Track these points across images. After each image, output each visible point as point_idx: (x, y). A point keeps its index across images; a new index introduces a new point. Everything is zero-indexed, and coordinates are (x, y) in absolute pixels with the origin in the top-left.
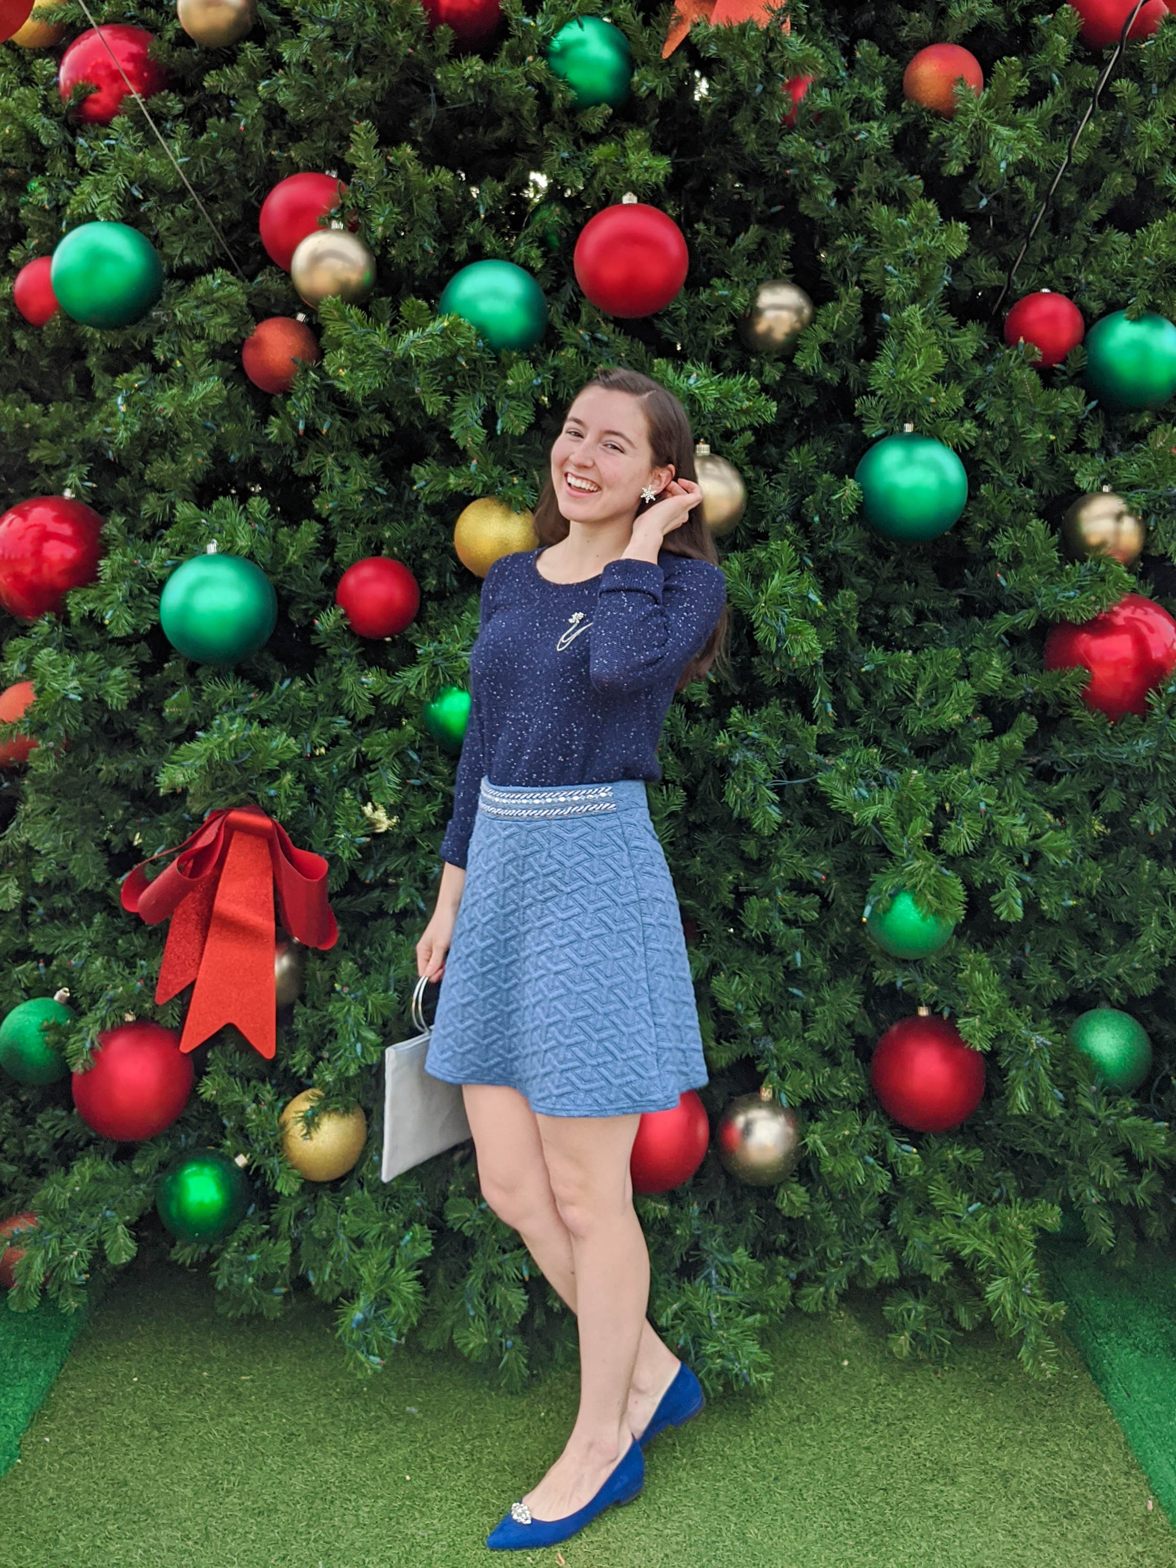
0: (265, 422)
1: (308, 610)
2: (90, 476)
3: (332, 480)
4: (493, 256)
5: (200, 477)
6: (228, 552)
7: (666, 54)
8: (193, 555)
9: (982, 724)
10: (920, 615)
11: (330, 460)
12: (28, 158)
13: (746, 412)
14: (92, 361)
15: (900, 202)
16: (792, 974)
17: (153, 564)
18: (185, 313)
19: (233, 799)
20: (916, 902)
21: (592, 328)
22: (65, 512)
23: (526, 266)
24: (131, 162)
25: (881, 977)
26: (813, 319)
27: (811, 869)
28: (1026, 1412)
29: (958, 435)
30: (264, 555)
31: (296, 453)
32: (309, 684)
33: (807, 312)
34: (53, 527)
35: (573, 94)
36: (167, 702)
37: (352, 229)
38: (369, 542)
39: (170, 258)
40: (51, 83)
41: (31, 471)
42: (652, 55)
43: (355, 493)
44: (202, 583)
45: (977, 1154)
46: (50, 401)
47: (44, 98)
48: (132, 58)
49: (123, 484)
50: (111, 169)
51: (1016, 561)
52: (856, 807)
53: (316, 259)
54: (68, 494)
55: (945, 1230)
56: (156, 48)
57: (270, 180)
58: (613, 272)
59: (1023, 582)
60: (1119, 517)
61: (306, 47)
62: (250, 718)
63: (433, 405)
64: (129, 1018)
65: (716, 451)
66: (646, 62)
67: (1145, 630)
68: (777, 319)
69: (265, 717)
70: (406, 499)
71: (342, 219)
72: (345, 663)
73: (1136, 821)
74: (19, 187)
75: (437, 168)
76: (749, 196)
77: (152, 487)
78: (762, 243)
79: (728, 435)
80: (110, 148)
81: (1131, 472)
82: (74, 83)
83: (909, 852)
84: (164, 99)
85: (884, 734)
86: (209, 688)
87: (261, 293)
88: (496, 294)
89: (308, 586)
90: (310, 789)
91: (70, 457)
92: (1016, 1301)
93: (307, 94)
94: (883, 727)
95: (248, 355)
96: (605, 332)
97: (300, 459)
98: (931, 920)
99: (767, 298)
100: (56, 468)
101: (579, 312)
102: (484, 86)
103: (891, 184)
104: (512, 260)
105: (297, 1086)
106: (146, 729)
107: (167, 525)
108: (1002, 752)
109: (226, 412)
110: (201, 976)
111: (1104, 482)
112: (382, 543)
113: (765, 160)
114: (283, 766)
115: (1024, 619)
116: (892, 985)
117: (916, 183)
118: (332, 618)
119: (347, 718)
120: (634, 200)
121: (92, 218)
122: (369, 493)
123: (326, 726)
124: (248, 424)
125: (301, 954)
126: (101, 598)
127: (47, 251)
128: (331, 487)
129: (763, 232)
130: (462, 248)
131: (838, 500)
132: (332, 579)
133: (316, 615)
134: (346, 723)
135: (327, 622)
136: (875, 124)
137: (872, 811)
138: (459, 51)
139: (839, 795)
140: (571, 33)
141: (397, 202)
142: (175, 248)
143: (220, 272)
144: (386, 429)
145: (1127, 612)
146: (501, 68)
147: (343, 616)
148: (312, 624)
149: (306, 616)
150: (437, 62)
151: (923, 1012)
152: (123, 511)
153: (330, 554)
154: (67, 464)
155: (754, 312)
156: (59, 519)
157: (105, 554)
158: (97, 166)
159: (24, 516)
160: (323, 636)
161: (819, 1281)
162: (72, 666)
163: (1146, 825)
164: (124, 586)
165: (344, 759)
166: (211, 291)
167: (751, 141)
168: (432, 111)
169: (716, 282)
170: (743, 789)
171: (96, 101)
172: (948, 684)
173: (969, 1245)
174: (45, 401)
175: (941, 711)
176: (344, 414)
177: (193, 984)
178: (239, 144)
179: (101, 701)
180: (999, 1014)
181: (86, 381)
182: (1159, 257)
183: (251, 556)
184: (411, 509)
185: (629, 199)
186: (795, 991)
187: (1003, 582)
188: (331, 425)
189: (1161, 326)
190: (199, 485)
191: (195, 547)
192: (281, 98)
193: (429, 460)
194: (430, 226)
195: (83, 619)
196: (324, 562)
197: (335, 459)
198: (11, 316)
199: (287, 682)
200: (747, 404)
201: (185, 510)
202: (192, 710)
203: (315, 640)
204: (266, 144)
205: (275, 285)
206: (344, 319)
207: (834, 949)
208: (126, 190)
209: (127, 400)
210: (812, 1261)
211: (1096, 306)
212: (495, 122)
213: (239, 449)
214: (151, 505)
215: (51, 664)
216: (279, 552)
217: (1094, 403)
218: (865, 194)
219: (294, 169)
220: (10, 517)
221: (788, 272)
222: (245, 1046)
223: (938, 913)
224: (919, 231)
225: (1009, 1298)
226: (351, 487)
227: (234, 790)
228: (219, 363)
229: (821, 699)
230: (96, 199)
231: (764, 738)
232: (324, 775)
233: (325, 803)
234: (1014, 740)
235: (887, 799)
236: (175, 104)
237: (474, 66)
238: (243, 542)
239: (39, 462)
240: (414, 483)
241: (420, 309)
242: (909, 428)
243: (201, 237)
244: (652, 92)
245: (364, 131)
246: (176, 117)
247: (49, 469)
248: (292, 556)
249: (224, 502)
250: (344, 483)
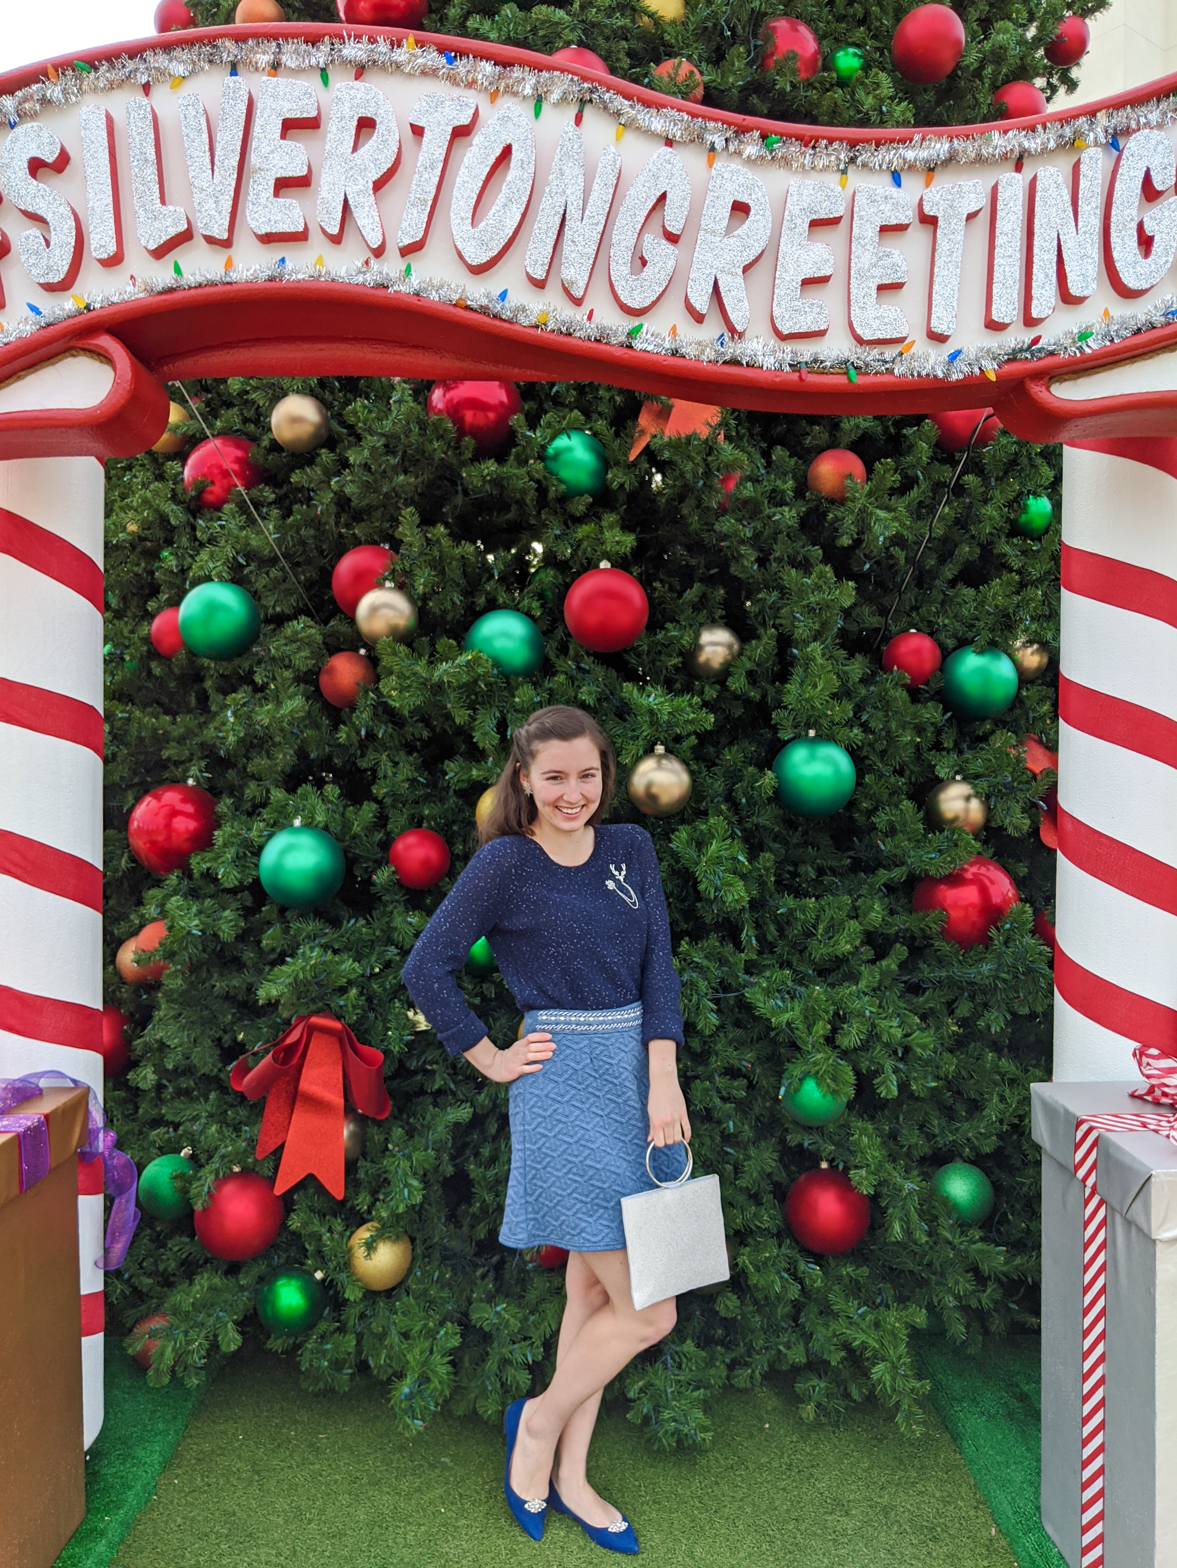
0: (335, 728)
1: (367, 868)
2: (207, 769)
3: (385, 771)
4: (505, 607)
5: (288, 770)
6: (309, 825)
7: (632, 458)
8: (283, 827)
9: (867, 952)
10: (821, 871)
11: (384, 757)
12: (161, 534)
13: (691, 722)
14: (208, 684)
15: (805, 566)
16: (727, 1138)
17: (254, 834)
18: (277, 649)
19: (313, 1007)
20: (818, 1084)
21: (577, 659)
22: (189, 796)
23: (528, 614)
24: (237, 537)
25: (793, 1139)
26: (741, 653)
27: (740, 1060)
28: (901, 1462)
29: (849, 738)
30: (335, 828)
31: (359, 752)
32: (368, 923)
33: (736, 647)
34: (180, 806)
35: (563, 487)
36: (264, 936)
37: (401, 587)
38: (413, 817)
39: (266, 608)
40: (177, 478)
41: (163, 765)
42: (621, 458)
43: (403, 781)
44: (290, 848)
45: (865, 1270)
46: (178, 714)
47: (173, 490)
48: (238, 460)
49: (231, 774)
50: (223, 543)
51: (891, 831)
52: (773, 1013)
53: (374, 610)
54: (191, 782)
55: (840, 1327)
56: (255, 453)
57: (340, 550)
58: (593, 619)
59: (896, 847)
60: (968, 799)
61: (366, 453)
62: (325, 947)
63: (460, 716)
64: (236, 1169)
65: (669, 751)
66: (617, 463)
67: (987, 883)
68: (714, 652)
69: (336, 947)
70: (440, 785)
71: (393, 580)
72: (395, 907)
73: (981, 1023)
74: (153, 555)
75: (463, 542)
76: (693, 562)
77: (252, 776)
78: (703, 597)
79: (678, 739)
80: (222, 527)
81: (976, 766)
82: (195, 479)
83: (813, 1047)
84: (261, 491)
85: (795, 959)
86: (294, 926)
87: (333, 634)
88: (506, 635)
89: (368, 850)
90: (369, 1000)
91: (192, 754)
92: (894, 1379)
93: (367, 487)
94: (793, 954)
95: (324, 680)
96: (587, 663)
97: (362, 756)
98: (829, 1097)
99: (707, 637)
100: (182, 762)
101: (568, 648)
102: (498, 482)
103: (798, 553)
104: (518, 610)
105: (361, 1221)
106: (249, 955)
107: (264, 805)
108: (882, 973)
109: (307, 722)
110: (289, 1138)
111: (957, 773)
112: (423, 819)
113: (705, 535)
114: (350, 983)
115: (898, 874)
116: (800, 1145)
117: (817, 552)
118: (386, 874)
119: (397, 947)
120: (609, 565)
121: (208, 579)
122: (413, 782)
123: (381, 954)
124: (324, 730)
125: (362, 1121)
126: (215, 859)
127: (176, 602)
128: (385, 777)
129: (703, 588)
130: (481, 601)
131: (760, 786)
132: (386, 845)
133: (374, 872)
134: (396, 951)
135: (382, 876)
136: (786, 509)
137: (786, 1017)
138: (479, 456)
139: (761, 1005)
140: (561, 442)
141: (433, 567)
142: (269, 601)
143: (303, 618)
144: (425, 734)
145: (974, 869)
146: (510, 469)
147: (394, 873)
148: (370, 877)
149: (366, 872)
150: (463, 464)
151: (824, 1165)
152: (231, 795)
153: (385, 826)
154: (190, 760)
155: (697, 647)
156: (184, 801)
157: (219, 826)
158: (212, 540)
159: (158, 798)
160: (379, 887)
161: (747, 1365)
162: (194, 909)
163: (989, 1027)
164: (233, 850)
165: (395, 978)
166: (296, 633)
167: (694, 521)
168: (459, 500)
169: (669, 625)
170: (690, 1001)
171: (211, 493)
172: (842, 923)
173: (858, 1338)
174: (174, 714)
175: (837, 943)
176: (394, 723)
177: (283, 1144)
178: (316, 523)
179: (215, 935)
180: (880, 1166)
181: (203, 699)
182: (997, 606)
183: (326, 828)
184: (444, 794)
185: (604, 565)
186: (729, 1150)
187: (883, 847)
188: (385, 732)
189: (998, 657)
190: (289, 776)
191: (285, 822)
192: (348, 490)
193: (458, 757)
194: (458, 585)
195: (202, 874)
196: (379, 832)
197: (388, 756)
198: (149, 651)
199: (353, 921)
200: (692, 716)
201: (278, 795)
202: (282, 942)
203: (373, 890)
204: (337, 524)
205: (344, 628)
206: (395, 654)
207: (758, 1119)
208: (234, 558)
209: (235, 713)
210: (742, 1350)
211: (950, 643)
212: (505, 507)
213: (317, 749)
214: (252, 790)
215: (178, 908)
216: (346, 825)
217: (949, 714)
218: (779, 560)
219: (357, 542)
220: (148, 799)
221: (722, 617)
222: (322, 1190)
223: (834, 1092)
224: (819, 588)
225: (888, 1377)
226: (400, 777)
227: (313, 1000)
228: (302, 686)
229: (748, 934)
230: (211, 565)
231: (705, 963)
232: (379, 990)
233: (381, 1010)
234: (890, 964)
235: (797, 1008)
236: (269, 494)
237: (490, 467)
238: (320, 818)
239: (169, 759)
240: (446, 774)
241: (451, 647)
242: (812, 733)
243: (288, 593)
244: (622, 486)
245: (409, 515)
246: (270, 504)
247: (177, 763)
248: (356, 828)
249: (306, 788)
250: (395, 774)
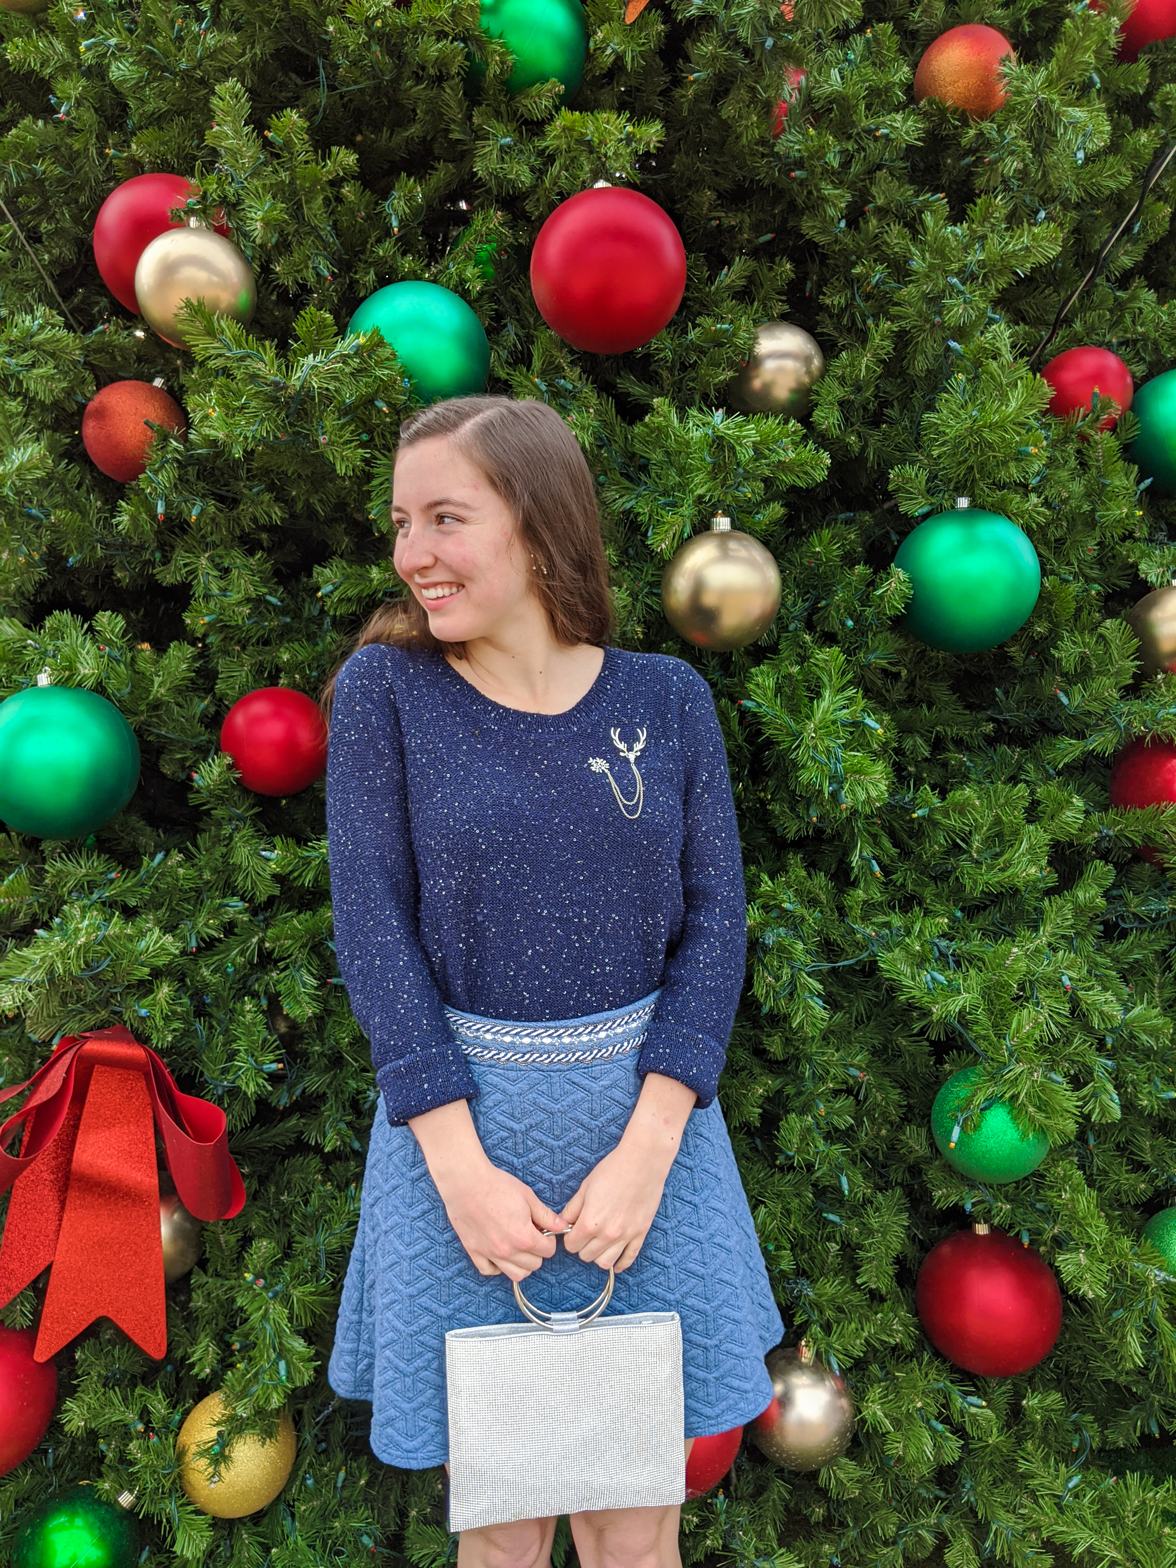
0: (114, 511)
1: (184, 760)
3: (207, 588)
4: (413, 278)
5: (30, 587)
6: (65, 683)
8: (19, 688)
11: (204, 561)
19: (91, 1019)
21: (550, 372)
23: (460, 290)
26: (825, 372)
29: (1026, 511)
30: (119, 688)
31: (158, 555)
32: (189, 858)
33: (817, 361)
37: (218, 228)
38: (261, 668)
43: (239, 604)
44: (31, 726)
51: (1083, 673)
52: (933, 997)
53: (162, 270)
62: (109, 905)
65: (739, 526)
68: (780, 370)
69: (132, 902)
70: (307, 609)
71: (201, 212)
72: (237, 829)
75: (334, 149)
76: (732, 220)
86: (52, 868)
87: (103, 349)
89: (183, 730)
90: (197, 996)
95: (90, 426)
96: (569, 378)
97: (166, 561)
99: (768, 343)
101: (530, 355)
103: (908, 205)
104: (439, 283)
110: (58, 1259)
111: (1174, 575)
112: (279, 670)
114: (157, 973)
118: (216, 770)
119: (243, 899)
123: (216, 912)
128: (207, 597)
131: (881, 597)
132: (215, 720)
133: (194, 767)
134: (241, 905)
135: (209, 774)
139: (907, 982)
141: (280, 195)
143: (42, 311)
144: (277, 514)
147: (230, 767)
148: (190, 778)
149: (183, 768)
151: (983, 1230)
153: (211, 686)
155: (751, 361)
160: (205, 793)
165: (242, 953)
166: (29, 335)
172: (1018, 829)
176: (221, 499)
177: (49, 1268)
183: (99, 689)
184: (315, 625)
186: (831, 1217)
187: (1065, 700)
188: (202, 512)
190: (30, 598)
191: (23, 678)
193: (337, 558)
194: (326, 245)
196: (202, 697)
197: (211, 559)
199: (159, 857)
202: (30, 899)
203: (193, 799)
205: (121, 339)
213: (80, 548)
216: (139, 683)
217: (1146, 483)
218: (882, 213)
219: (136, 171)
224: (979, 239)
226: (235, 597)
227: (91, 1007)
229: (863, 856)
232: (215, 977)
233: (220, 1015)
238: (87, 669)
240: (318, 589)
242: (963, 503)
248: (159, 689)
249: (61, 618)
250: (224, 591)
